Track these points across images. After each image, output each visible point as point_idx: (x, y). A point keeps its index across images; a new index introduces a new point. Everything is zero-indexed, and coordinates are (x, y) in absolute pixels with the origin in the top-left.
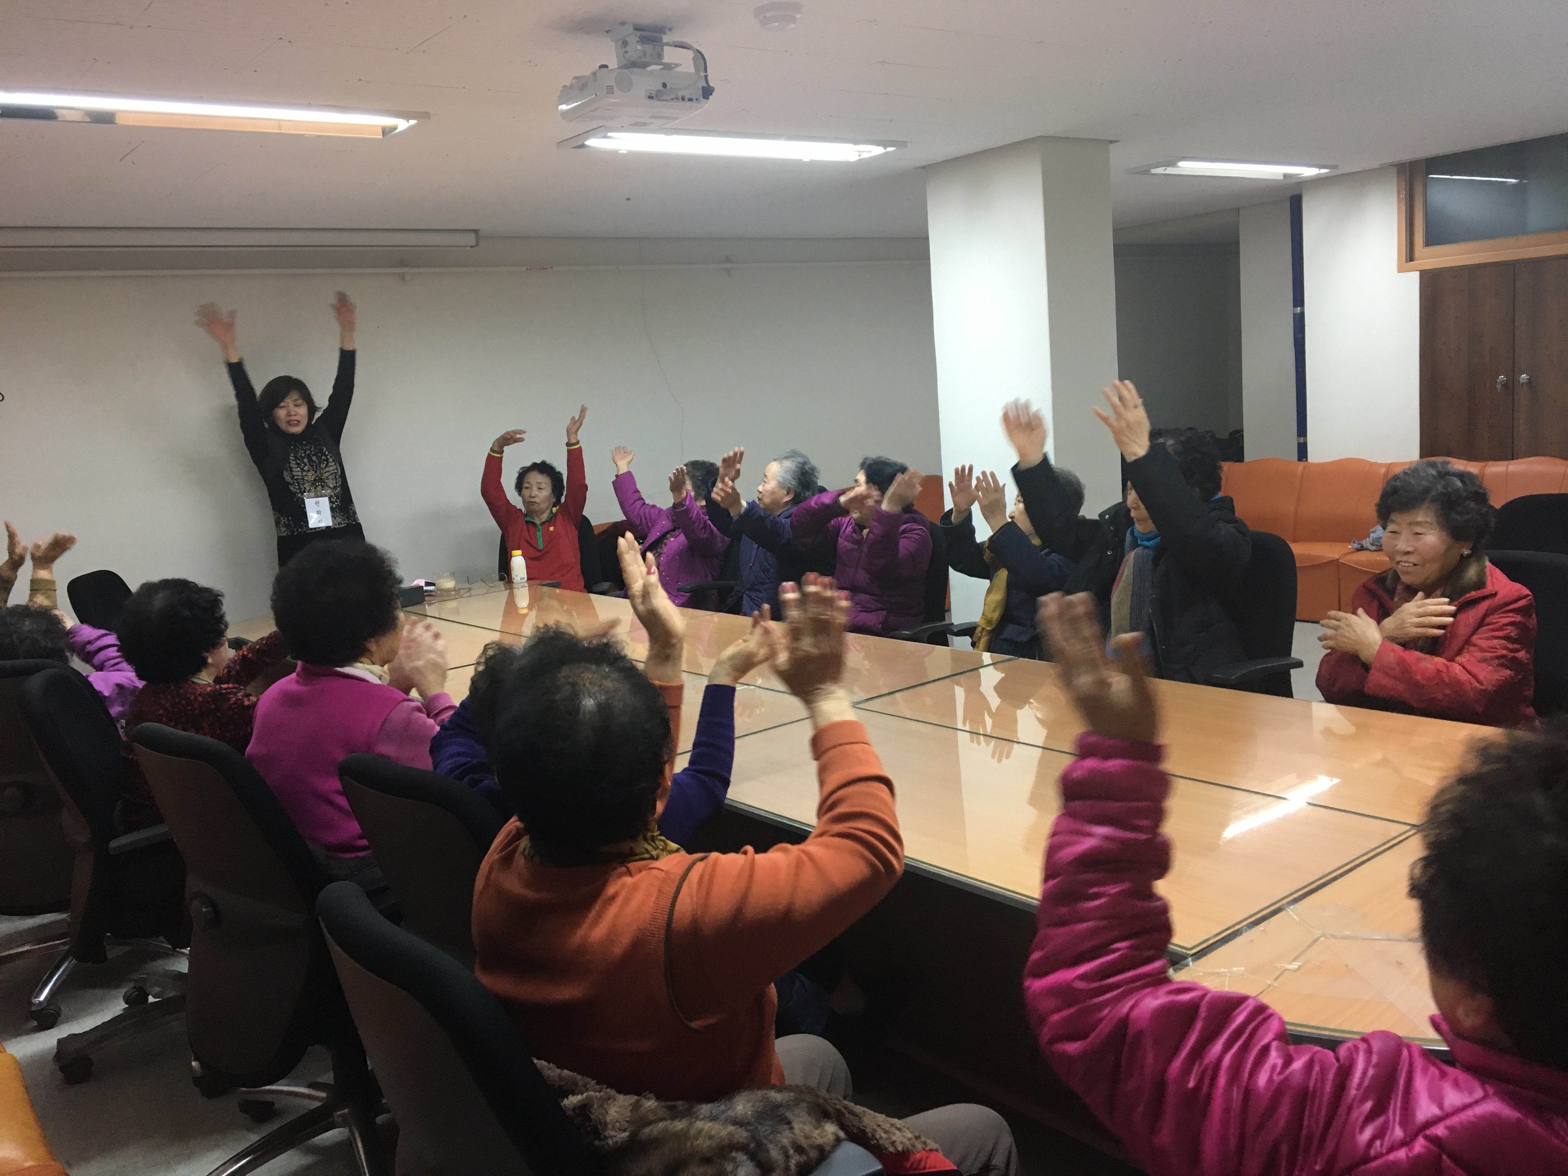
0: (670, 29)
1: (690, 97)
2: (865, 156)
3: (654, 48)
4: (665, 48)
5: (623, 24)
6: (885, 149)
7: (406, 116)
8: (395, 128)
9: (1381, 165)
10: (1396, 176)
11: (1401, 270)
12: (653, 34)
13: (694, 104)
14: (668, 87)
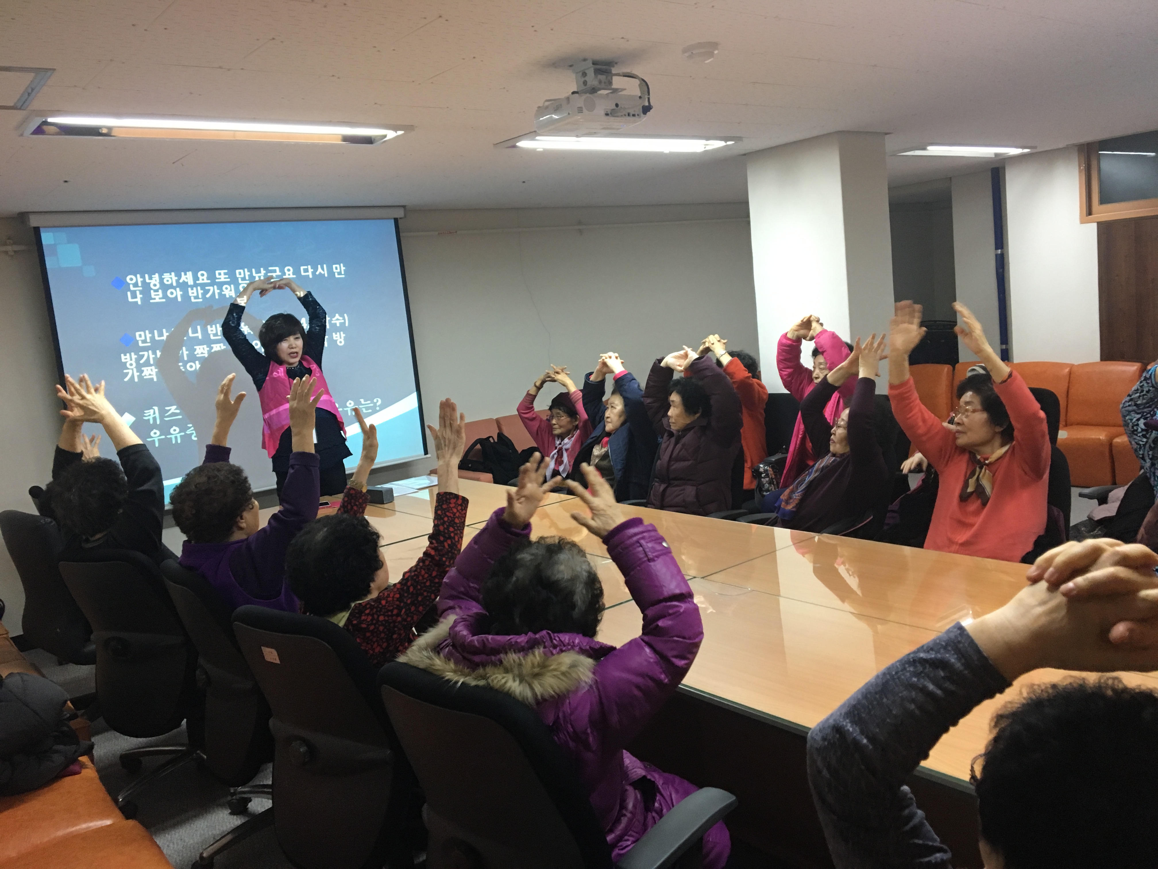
0: (616, 63)
1: (634, 113)
2: (709, 148)
3: (607, 77)
4: (615, 79)
5: (585, 60)
6: (726, 143)
7: (395, 128)
8: (385, 136)
9: (1067, 145)
10: (1077, 154)
11: (1082, 222)
12: (604, 67)
13: (636, 118)
14: (619, 107)
